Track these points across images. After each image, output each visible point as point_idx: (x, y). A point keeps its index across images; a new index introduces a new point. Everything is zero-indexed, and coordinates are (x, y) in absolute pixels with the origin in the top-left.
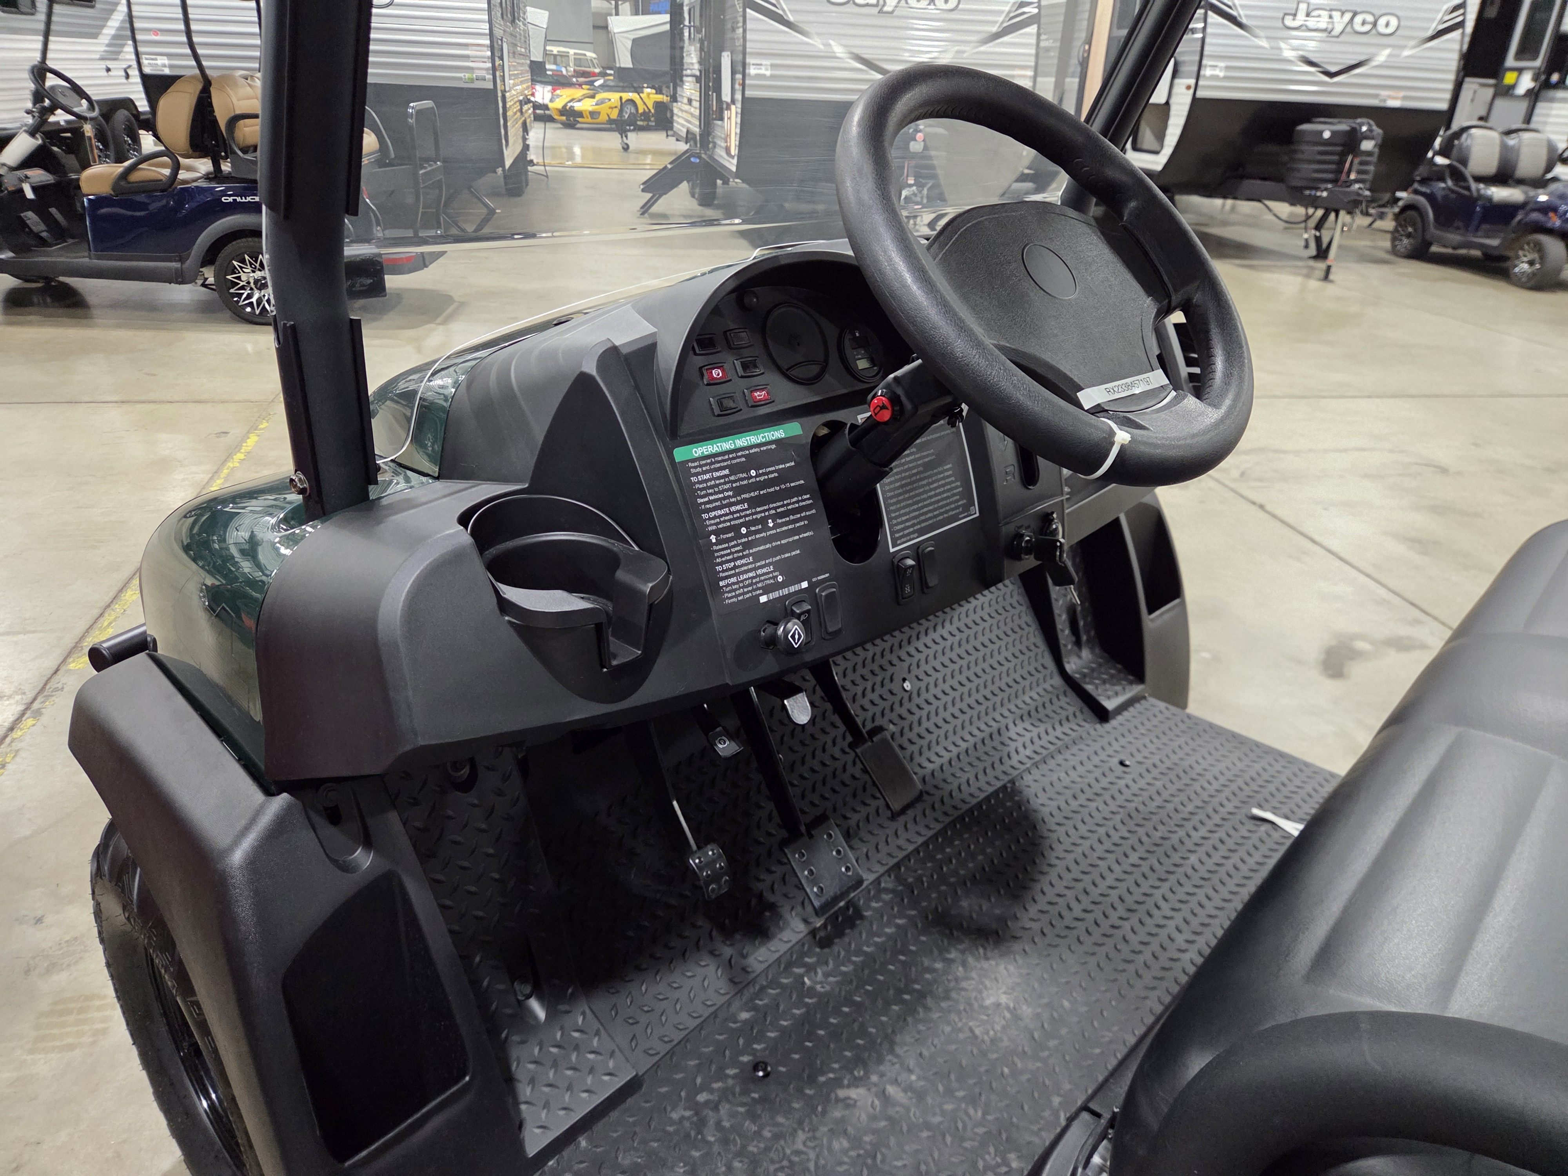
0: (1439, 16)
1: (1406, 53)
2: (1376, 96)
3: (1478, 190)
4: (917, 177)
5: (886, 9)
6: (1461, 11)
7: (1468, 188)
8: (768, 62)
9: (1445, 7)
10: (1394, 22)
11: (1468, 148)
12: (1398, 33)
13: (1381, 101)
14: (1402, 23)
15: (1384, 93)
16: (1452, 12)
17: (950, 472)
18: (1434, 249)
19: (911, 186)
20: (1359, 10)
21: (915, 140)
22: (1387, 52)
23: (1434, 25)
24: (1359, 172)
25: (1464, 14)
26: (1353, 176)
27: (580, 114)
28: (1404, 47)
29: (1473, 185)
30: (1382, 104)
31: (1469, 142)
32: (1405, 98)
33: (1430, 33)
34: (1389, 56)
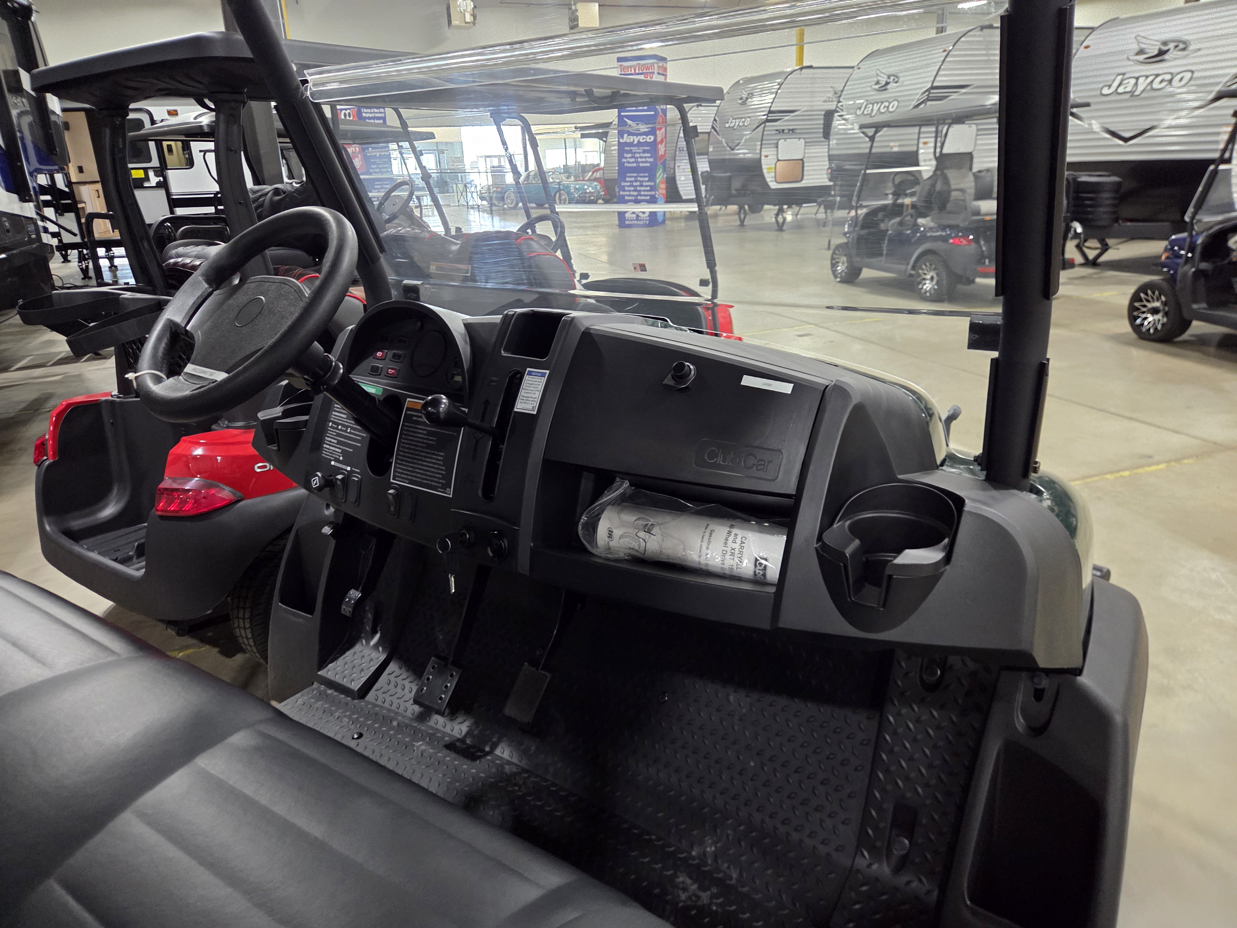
17: (441, 458)
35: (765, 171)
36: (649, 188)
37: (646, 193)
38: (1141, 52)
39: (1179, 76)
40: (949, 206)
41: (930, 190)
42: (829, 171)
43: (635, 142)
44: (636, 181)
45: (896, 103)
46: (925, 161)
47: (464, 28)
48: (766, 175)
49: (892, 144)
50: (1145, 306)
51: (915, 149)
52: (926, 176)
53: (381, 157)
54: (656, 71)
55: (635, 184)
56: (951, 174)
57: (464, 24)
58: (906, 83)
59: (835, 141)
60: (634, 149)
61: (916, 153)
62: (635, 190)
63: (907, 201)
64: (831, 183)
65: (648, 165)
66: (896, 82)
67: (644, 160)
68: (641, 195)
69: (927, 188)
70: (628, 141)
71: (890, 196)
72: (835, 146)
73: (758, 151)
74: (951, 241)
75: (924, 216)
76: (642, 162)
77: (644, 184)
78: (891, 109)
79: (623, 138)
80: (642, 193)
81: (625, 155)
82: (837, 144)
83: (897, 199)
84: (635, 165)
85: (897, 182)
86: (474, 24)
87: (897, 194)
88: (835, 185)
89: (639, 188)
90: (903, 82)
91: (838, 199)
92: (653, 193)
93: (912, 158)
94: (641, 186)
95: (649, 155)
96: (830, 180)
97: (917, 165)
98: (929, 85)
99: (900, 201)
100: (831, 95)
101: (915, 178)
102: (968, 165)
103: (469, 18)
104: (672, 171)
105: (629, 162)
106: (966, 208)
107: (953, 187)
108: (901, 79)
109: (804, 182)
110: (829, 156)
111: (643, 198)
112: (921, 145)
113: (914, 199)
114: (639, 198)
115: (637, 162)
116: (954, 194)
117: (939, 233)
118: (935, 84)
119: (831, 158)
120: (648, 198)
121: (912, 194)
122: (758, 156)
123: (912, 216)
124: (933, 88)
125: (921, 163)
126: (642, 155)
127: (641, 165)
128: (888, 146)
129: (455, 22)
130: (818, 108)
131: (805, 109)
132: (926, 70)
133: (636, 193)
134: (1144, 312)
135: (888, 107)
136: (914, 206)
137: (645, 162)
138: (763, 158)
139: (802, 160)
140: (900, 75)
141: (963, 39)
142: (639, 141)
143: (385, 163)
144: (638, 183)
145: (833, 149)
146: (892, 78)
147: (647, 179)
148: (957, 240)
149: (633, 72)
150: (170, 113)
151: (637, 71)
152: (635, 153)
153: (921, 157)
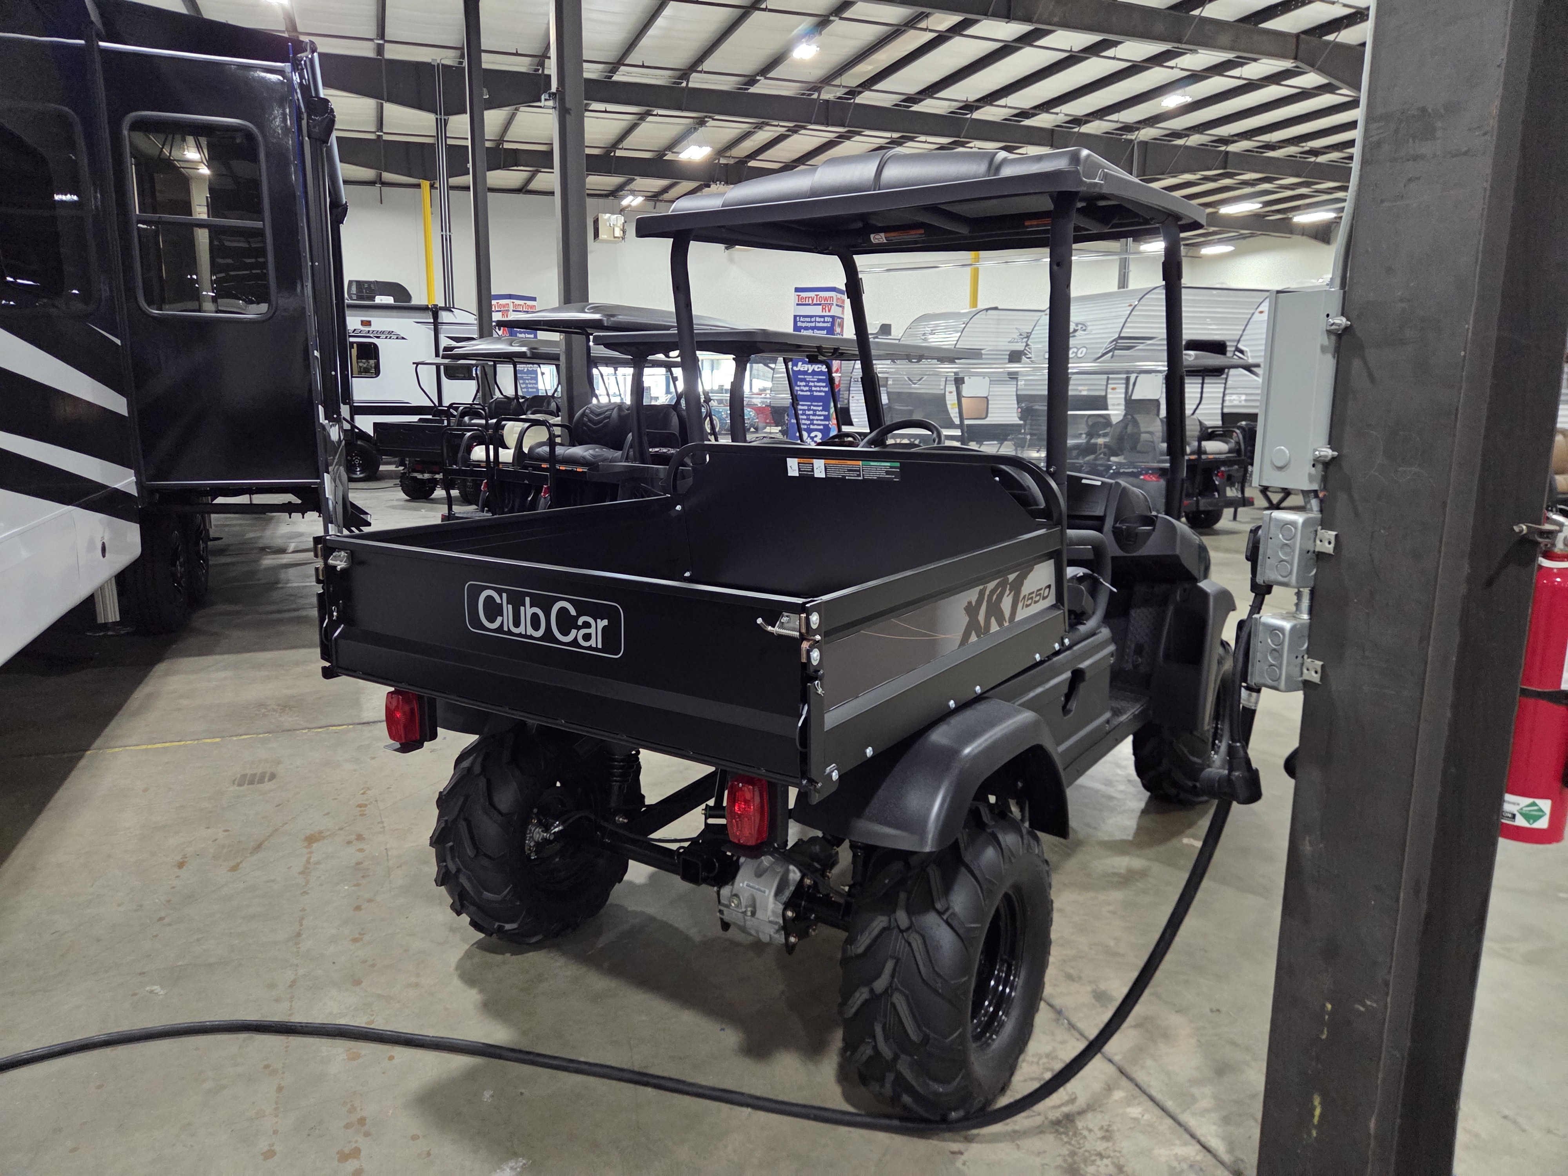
35: (949, 407)
36: (822, 418)
37: (820, 422)
40: (1139, 447)
41: (1121, 432)
42: (1020, 410)
43: (810, 371)
44: (809, 410)
45: (1084, 350)
46: (1114, 405)
47: (615, 243)
48: (950, 411)
49: (1080, 388)
51: (1103, 394)
52: (1115, 420)
53: (529, 372)
54: (835, 303)
55: (807, 412)
56: (1139, 418)
57: (612, 239)
58: (1094, 332)
59: (1023, 382)
60: (808, 378)
61: (1105, 398)
62: (808, 419)
63: (1101, 441)
64: (1022, 422)
65: (823, 394)
66: (1085, 330)
67: (818, 389)
68: (814, 425)
69: (1119, 430)
70: (802, 369)
71: (1084, 436)
72: (1023, 387)
73: (942, 387)
74: (1142, 477)
75: (1116, 455)
76: (816, 391)
77: (818, 413)
78: (1079, 355)
79: (797, 366)
80: (815, 422)
81: (799, 383)
82: (1025, 385)
83: (1091, 439)
84: (809, 393)
85: (1090, 423)
86: (623, 238)
87: (1090, 435)
88: (1025, 425)
89: (811, 417)
90: (1091, 330)
91: (1028, 437)
92: (827, 423)
93: (1100, 402)
94: (814, 415)
95: (824, 384)
96: (1021, 419)
97: (1106, 409)
98: (1117, 336)
99: (1093, 441)
100: (1016, 336)
101: (1106, 421)
102: (1156, 412)
103: (618, 233)
104: (846, 401)
105: (802, 391)
106: (1155, 449)
107: (1142, 430)
108: (1089, 328)
109: (988, 419)
110: (1017, 395)
111: (815, 427)
112: (1109, 390)
113: (1107, 440)
114: (812, 427)
115: (810, 391)
116: (1143, 435)
117: (1130, 470)
118: (1122, 335)
119: (1020, 399)
120: (821, 427)
121: (1105, 435)
122: (943, 392)
123: (1105, 454)
124: (1120, 338)
125: (1110, 407)
126: (816, 384)
127: (815, 394)
128: (1077, 390)
129: (603, 236)
130: (1003, 348)
131: (989, 348)
132: (1115, 321)
133: (809, 422)
135: (1076, 353)
136: (1106, 445)
137: (820, 391)
138: (947, 393)
139: (986, 398)
140: (1089, 324)
141: (1147, 296)
142: (813, 370)
143: (532, 379)
144: (811, 412)
145: (1022, 390)
146: (1080, 326)
147: (821, 408)
148: (1147, 477)
149: (810, 302)
150: (363, 323)
151: (815, 302)
152: (809, 382)
153: (1110, 401)
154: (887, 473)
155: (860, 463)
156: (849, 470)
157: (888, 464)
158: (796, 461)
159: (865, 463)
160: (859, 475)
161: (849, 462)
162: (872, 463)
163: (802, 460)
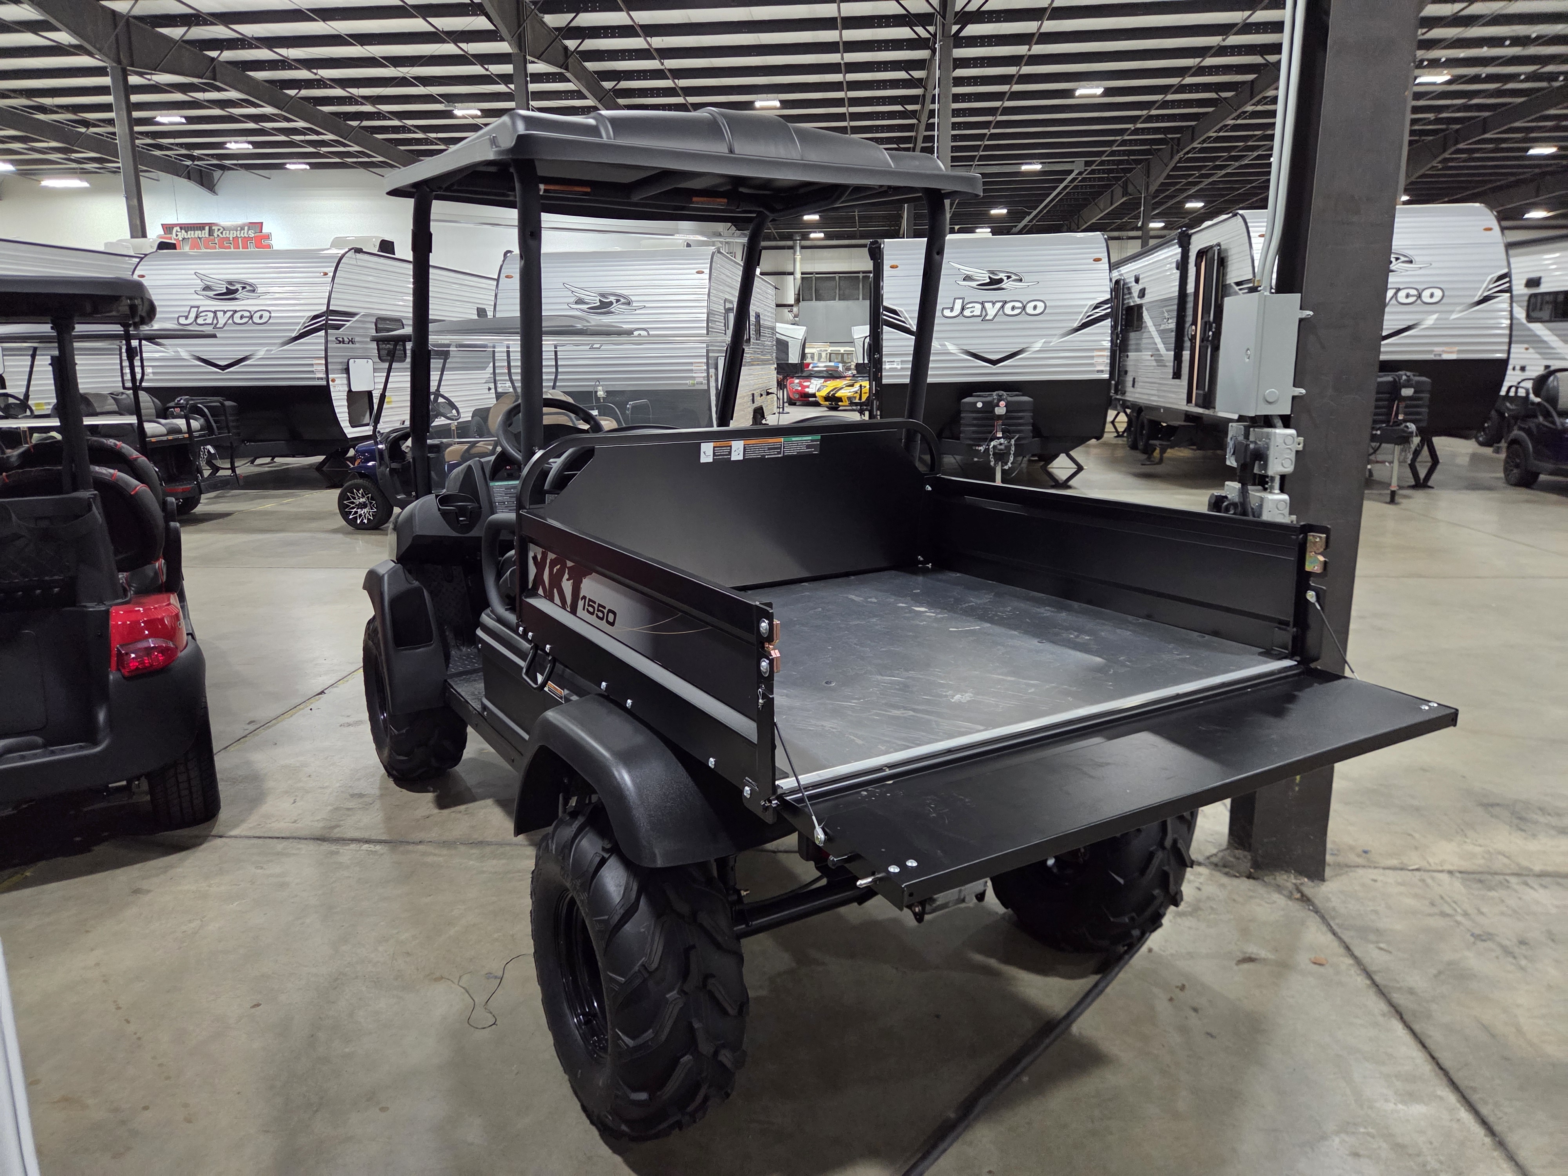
0: (1485, 285)
1: (1454, 316)
2: (1431, 352)
3: (1563, 424)
4: (1003, 432)
5: (987, 318)
6: (1507, 279)
7: (1554, 423)
8: (899, 359)
9: (1489, 278)
10: (1438, 294)
11: (1556, 389)
12: (1444, 301)
13: (1435, 355)
14: (1446, 294)
15: (1437, 349)
16: (1496, 281)
18: (1542, 477)
19: (999, 438)
20: (1401, 287)
21: (998, 406)
22: (1435, 316)
23: (1480, 293)
24: (1405, 414)
25: (1510, 282)
26: (1401, 417)
27: (840, 399)
28: (1452, 312)
29: (1558, 420)
30: (1438, 358)
31: (1555, 383)
32: (1459, 352)
33: (1476, 299)
34: (1437, 319)
38: (207, 288)
39: (258, 314)
50: (353, 503)
134: (353, 508)
154: (808, 447)
155: (782, 440)
156: (769, 449)
157: (810, 438)
158: (711, 445)
159: (787, 439)
160: (779, 453)
161: (771, 440)
162: (794, 439)
163: (718, 444)
